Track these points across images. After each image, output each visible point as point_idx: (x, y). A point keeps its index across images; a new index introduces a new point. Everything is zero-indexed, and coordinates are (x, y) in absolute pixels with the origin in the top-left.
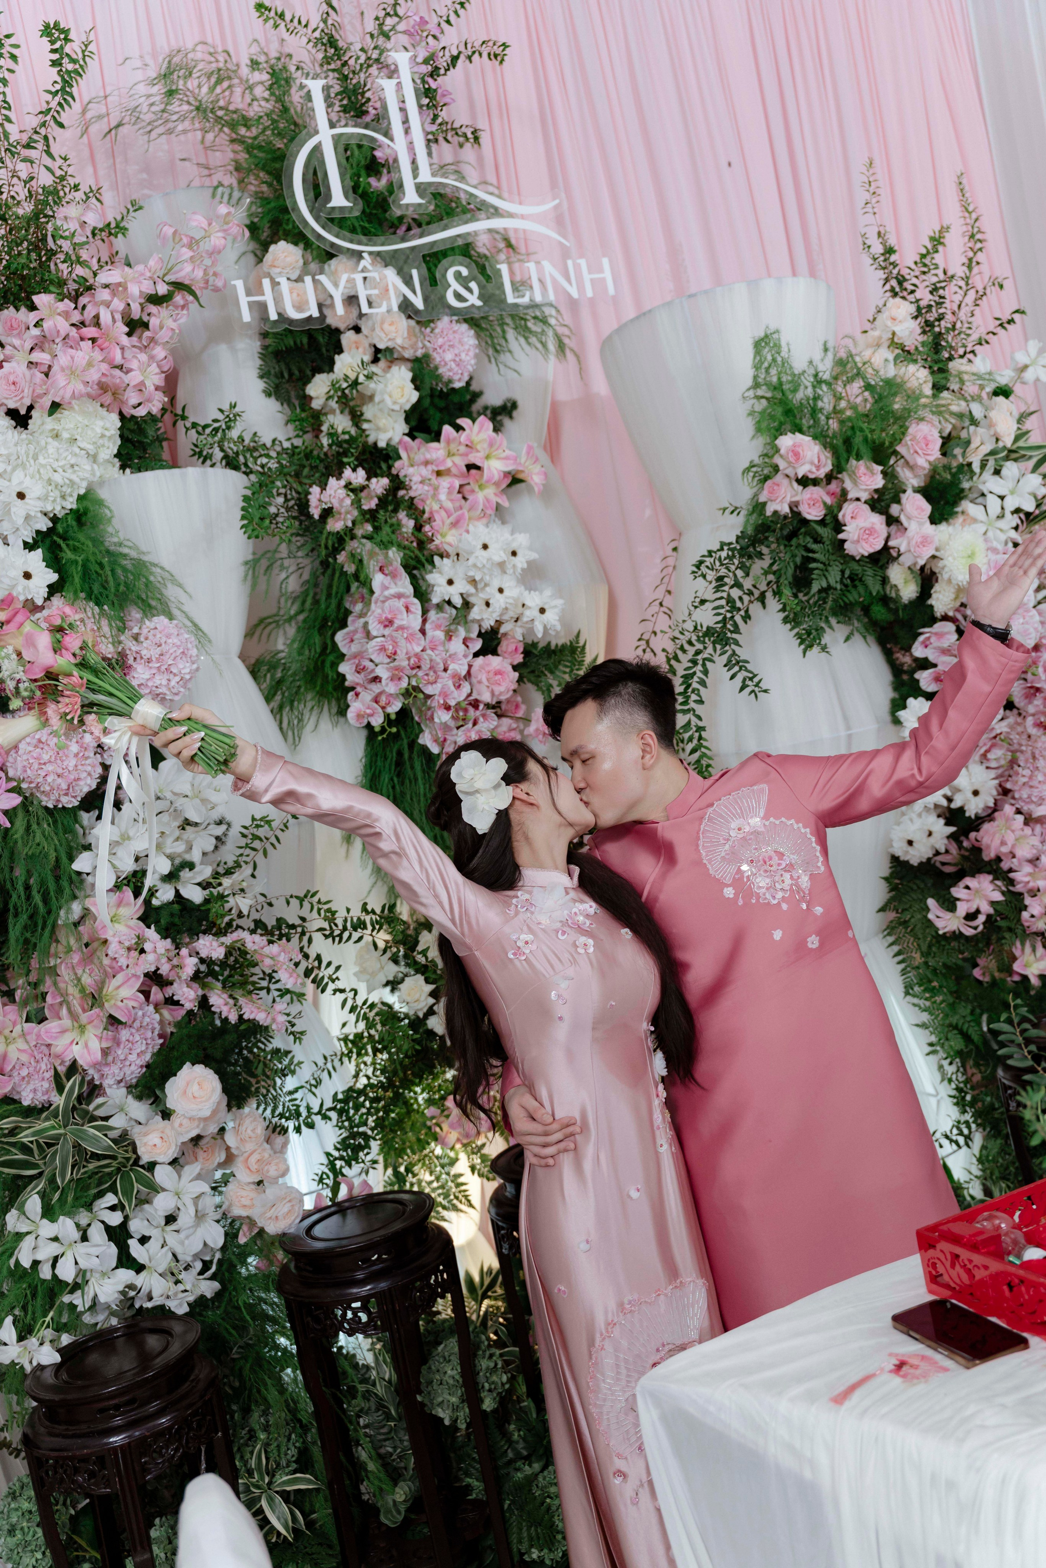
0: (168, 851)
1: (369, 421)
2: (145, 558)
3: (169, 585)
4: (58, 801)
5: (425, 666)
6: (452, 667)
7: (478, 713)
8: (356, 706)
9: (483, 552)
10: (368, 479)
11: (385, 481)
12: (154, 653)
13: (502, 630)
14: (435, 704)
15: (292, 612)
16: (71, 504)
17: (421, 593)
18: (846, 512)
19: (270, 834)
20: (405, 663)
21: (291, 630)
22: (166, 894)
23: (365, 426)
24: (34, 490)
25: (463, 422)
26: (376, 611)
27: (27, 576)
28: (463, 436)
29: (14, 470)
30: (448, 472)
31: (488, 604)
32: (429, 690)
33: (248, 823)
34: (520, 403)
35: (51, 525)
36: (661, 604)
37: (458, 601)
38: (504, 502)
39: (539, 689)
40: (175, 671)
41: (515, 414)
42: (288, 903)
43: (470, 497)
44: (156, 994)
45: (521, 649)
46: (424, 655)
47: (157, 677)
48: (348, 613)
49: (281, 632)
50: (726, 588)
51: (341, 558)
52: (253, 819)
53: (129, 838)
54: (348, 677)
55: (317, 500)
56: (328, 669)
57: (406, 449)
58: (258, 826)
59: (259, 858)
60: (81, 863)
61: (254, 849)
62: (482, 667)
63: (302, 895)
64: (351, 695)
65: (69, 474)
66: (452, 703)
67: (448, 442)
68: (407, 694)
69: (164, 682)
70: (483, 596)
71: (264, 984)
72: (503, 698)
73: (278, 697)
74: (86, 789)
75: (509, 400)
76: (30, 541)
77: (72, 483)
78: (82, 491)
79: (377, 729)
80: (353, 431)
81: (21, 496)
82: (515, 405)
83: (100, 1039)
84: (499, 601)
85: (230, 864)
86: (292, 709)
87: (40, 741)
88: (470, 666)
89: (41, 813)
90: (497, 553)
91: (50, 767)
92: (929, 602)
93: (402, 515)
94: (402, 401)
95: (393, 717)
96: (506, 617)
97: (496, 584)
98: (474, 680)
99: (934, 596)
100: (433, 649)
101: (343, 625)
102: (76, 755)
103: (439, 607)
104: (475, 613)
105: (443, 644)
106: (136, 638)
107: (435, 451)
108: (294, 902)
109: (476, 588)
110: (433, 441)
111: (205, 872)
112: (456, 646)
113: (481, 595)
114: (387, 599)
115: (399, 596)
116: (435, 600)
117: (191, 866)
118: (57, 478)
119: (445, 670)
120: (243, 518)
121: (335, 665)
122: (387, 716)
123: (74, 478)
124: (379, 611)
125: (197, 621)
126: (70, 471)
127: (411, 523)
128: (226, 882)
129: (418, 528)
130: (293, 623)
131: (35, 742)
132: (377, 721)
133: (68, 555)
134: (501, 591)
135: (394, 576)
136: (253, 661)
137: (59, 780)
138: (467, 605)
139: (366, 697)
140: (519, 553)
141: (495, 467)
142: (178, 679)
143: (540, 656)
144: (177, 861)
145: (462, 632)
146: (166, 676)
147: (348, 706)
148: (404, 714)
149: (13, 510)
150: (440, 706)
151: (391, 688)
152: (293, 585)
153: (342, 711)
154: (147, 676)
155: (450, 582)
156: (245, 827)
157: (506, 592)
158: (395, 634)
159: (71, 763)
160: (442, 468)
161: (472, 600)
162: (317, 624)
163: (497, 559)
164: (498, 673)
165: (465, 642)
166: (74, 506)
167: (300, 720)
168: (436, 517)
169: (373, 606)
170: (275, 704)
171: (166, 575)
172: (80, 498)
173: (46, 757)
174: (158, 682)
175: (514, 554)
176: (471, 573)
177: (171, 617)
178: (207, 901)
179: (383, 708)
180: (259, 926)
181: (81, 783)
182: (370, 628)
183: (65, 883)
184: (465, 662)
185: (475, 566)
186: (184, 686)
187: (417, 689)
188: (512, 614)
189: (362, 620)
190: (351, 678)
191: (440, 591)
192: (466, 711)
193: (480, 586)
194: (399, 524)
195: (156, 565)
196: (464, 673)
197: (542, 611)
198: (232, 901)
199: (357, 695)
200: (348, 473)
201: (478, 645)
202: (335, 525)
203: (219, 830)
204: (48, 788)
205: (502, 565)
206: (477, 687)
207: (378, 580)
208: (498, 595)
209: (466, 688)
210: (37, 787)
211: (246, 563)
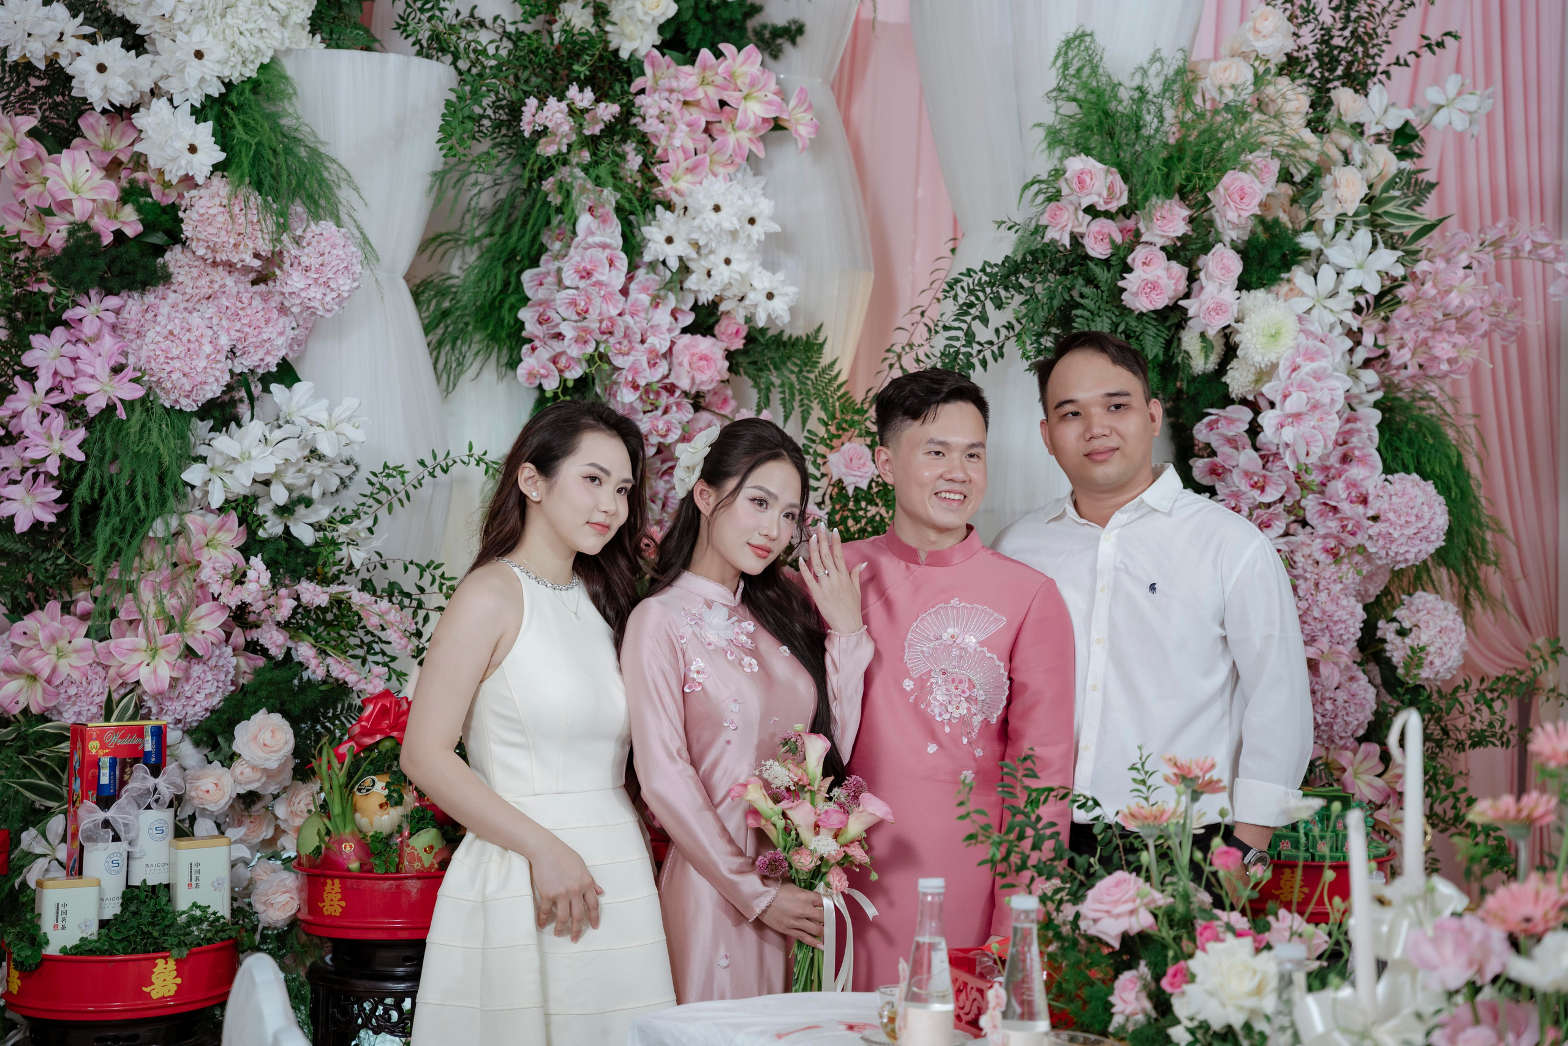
0: (288, 481)
1: (614, 24)
2: (322, 150)
3: (343, 184)
4: (177, 401)
5: (619, 333)
6: (651, 340)
7: (672, 400)
8: (530, 362)
9: (713, 215)
10: (597, 101)
11: (615, 109)
12: (315, 262)
13: (722, 307)
14: (622, 379)
15: (478, 233)
16: (251, 72)
17: (632, 246)
18: (1137, 257)
19: (399, 488)
20: (595, 326)
21: (472, 256)
22: (273, 528)
23: (608, 28)
24: (215, 51)
25: (726, 48)
26: (575, 257)
27: (193, 149)
28: (722, 66)
29: (196, 22)
30: (697, 104)
31: (709, 274)
32: (618, 361)
33: (378, 469)
34: (808, 29)
35: (223, 90)
36: (922, 314)
37: (674, 264)
38: (760, 151)
39: (757, 385)
40: (333, 286)
41: (799, 39)
42: (406, 569)
43: (719, 138)
44: (239, 637)
45: (744, 334)
46: (620, 321)
47: (312, 289)
48: (543, 249)
49: (459, 253)
50: (968, 319)
51: (548, 184)
52: (386, 466)
53: (249, 457)
54: (527, 326)
55: (532, 116)
56: (505, 312)
57: (653, 65)
58: (389, 476)
59: (383, 513)
60: (193, 474)
61: (379, 502)
62: (686, 347)
63: (424, 564)
64: (526, 348)
65: (257, 41)
66: (642, 383)
67: (704, 68)
68: (591, 360)
69: (319, 296)
70: (705, 264)
71: (360, 652)
72: (704, 388)
73: (440, 331)
74: (210, 396)
75: (795, 22)
76: (198, 105)
77: (258, 49)
78: (266, 61)
79: (549, 395)
80: (593, 30)
81: (199, 55)
82: (800, 30)
83: (173, 667)
84: (722, 274)
85: (349, 512)
86: (453, 349)
87: (171, 333)
88: (673, 343)
89: (160, 411)
90: (728, 219)
91: (177, 364)
92: (1223, 379)
93: (629, 148)
94: (656, 13)
95: (570, 384)
96: (728, 294)
97: (723, 253)
98: (675, 361)
99: (1230, 373)
100: (632, 315)
101: (535, 263)
102: (208, 356)
103: (652, 266)
104: (691, 282)
105: (647, 311)
106: (297, 241)
107: (687, 77)
108: (414, 571)
109: (698, 253)
110: (685, 63)
111: (322, 513)
112: (662, 316)
113: (703, 263)
114: (590, 246)
115: (604, 246)
116: (647, 257)
117: (308, 502)
118: (243, 42)
119: (643, 342)
120: (442, 129)
121: (514, 308)
122: (563, 381)
123: (261, 44)
124: (578, 258)
125: (366, 232)
126: (258, 36)
127: (639, 159)
128: (343, 529)
129: (645, 166)
130: (476, 246)
131: (166, 332)
132: (551, 385)
133: (239, 133)
134: (728, 262)
135: (604, 220)
136: (418, 281)
137: (184, 380)
138: (685, 269)
139: (544, 354)
140: (759, 221)
141: (755, 110)
142: (334, 295)
143: (767, 346)
144: (295, 495)
145: (672, 301)
146: (322, 290)
147: (521, 360)
148: (584, 383)
149: (188, 70)
150: (627, 383)
151: (574, 351)
152: (486, 201)
153: (513, 363)
154: (301, 285)
155: (669, 240)
156: (375, 474)
157: (733, 266)
158: (590, 289)
159: (201, 363)
160: (689, 99)
161: (691, 265)
162: (504, 256)
163: (727, 225)
164: (704, 358)
165: (674, 313)
166: (254, 75)
167: (460, 364)
168: (671, 158)
169: (572, 251)
170: (435, 337)
171: (343, 175)
172: (263, 67)
173: (175, 352)
174: (312, 295)
175: (752, 221)
176: (695, 236)
177: (339, 224)
178: (317, 544)
179: (561, 371)
180: (367, 586)
181: (207, 388)
182: (564, 276)
183: (168, 491)
184: (668, 337)
185: (700, 228)
186: (339, 304)
187: (603, 357)
188: (736, 291)
189: (557, 264)
190: (531, 328)
191: (655, 247)
192: (658, 394)
193: (703, 252)
194: (623, 157)
195: (333, 161)
196: (664, 349)
197: (770, 296)
198: (344, 552)
199: (534, 349)
200: (573, 91)
201: (688, 319)
202: (547, 149)
203: (346, 471)
204: (169, 386)
205: (734, 234)
206: (676, 368)
207: (585, 221)
208: (723, 266)
209: (663, 368)
210: (159, 382)
211: (435, 174)
